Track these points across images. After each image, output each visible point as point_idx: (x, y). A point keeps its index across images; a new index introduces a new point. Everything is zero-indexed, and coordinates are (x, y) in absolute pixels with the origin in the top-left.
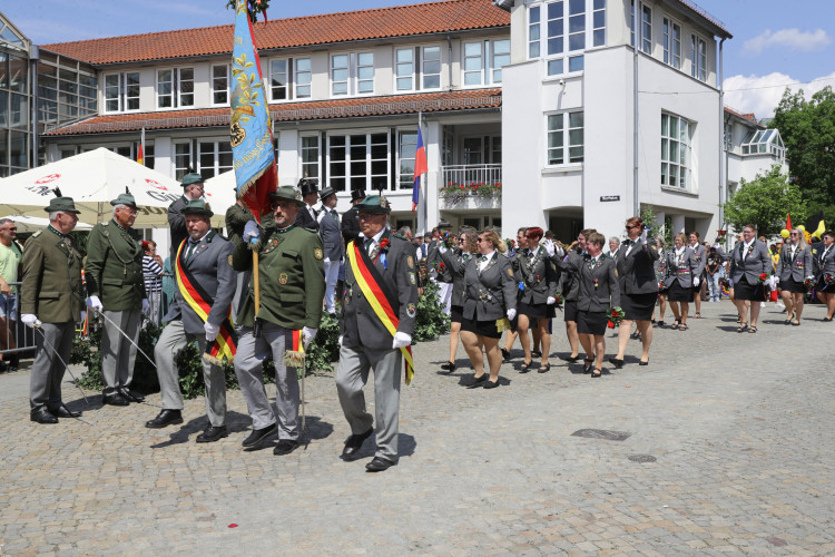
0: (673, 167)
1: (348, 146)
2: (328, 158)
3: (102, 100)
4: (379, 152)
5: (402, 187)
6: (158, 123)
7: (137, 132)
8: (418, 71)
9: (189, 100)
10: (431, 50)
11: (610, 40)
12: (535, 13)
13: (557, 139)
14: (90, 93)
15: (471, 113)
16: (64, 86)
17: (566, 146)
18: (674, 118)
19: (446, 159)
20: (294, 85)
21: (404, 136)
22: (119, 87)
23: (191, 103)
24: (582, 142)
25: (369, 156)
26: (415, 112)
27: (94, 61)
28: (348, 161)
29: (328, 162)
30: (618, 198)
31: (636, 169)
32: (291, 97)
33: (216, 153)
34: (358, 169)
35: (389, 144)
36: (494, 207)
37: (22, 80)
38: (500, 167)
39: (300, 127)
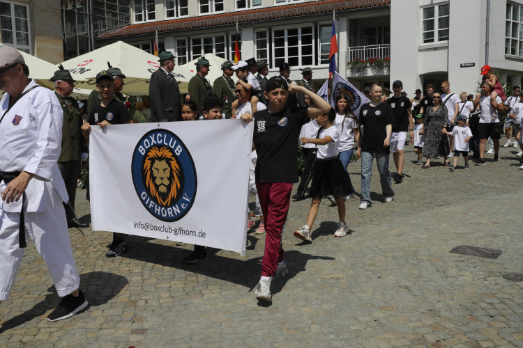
0: (514, 42)
1: (286, 37)
2: (273, 44)
3: (133, 14)
4: (306, 40)
5: (322, 63)
6: (166, 27)
7: (153, 33)
9: (185, 12)
13: (429, 25)
14: (127, 11)
15: (369, 10)
16: (109, 7)
17: (436, 29)
18: (516, 5)
19: (351, 43)
21: (323, 28)
22: (143, 5)
23: (187, 14)
24: (448, 26)
25: (300, 42)
26: (330, 11)
28: (286, 47)
29: (273, 48)
30: (474, 65)
31: (487, 43)
32: (249, 6)
33: (202, 45)
34: (293, 51)
35: (313, 34)
36: (385, 74)
37: (84, 4)
38: (389, 46)
39: (255, 26)
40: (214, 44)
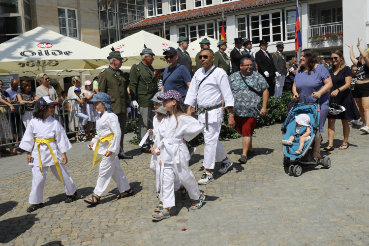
1: (260, 21)
2: (250, 27)
3: (146, 11)
4: (276, 22)
5: (289, 39)
6: (171, 19)
7: (161, 24)
14: (142, 9)
16: (130, 7)
19: (311, 23)
21: (289, 13)
22: (153, 4)
23: (185, 8)
25: (271, 24)
28: (260, 28)
29: (251, 30)
33: (197, 30)
34: (266, 31)
35: (281, 17)
36: (339, 45)
37: (112, 6)
38: (342, 23)
39: (236, 14)
40: (206, 29)
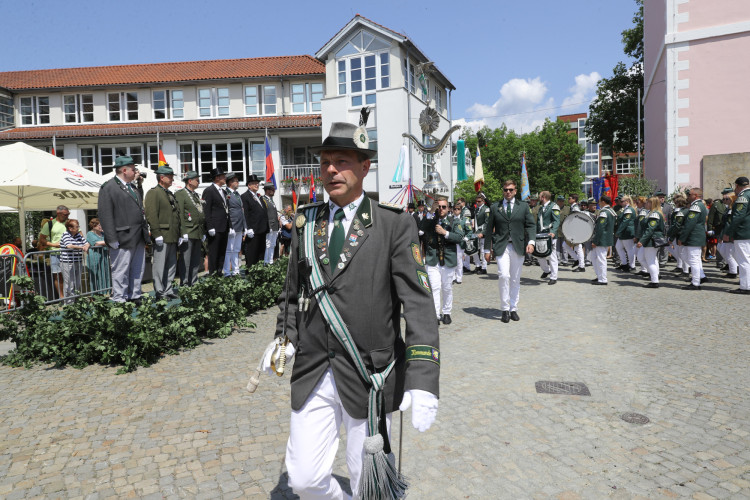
1: (214, 151)
2: (199, 160)
3: (19, 116)
6: (66, 133)
7: (49, 139)
8: (260, 103)
9: (90, 118)
10: (268, 88)
11: (393, 84)
12: (342, 65)
19: (284, 160)
20: (171, 109)
21: (254, 145)
22: (32, 106)
23: (92, 120)
25: (229, 158)
26: (261, 128)
27: (10, 86)
28: (214, 162)
29: (200, 162)
31: (411, 167)
32: (169, 118)
35: (244, 150)
39: (178, 138)
